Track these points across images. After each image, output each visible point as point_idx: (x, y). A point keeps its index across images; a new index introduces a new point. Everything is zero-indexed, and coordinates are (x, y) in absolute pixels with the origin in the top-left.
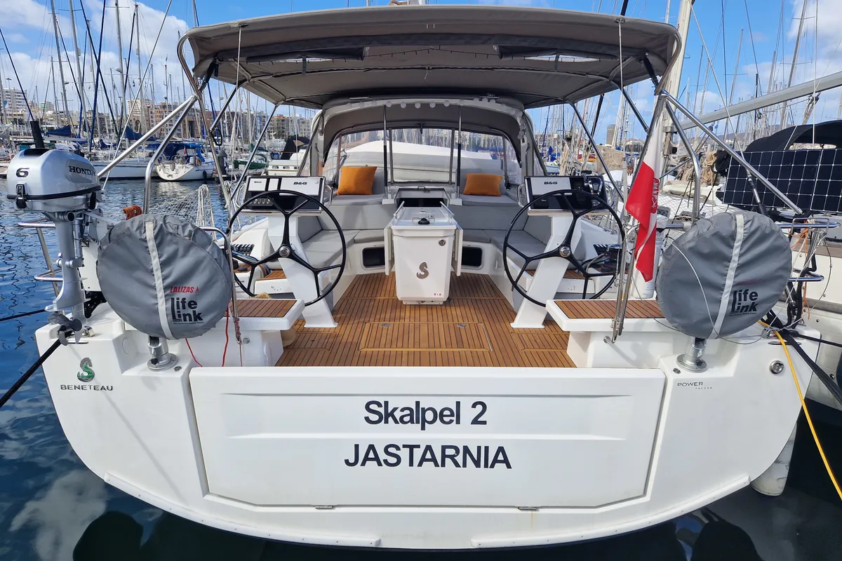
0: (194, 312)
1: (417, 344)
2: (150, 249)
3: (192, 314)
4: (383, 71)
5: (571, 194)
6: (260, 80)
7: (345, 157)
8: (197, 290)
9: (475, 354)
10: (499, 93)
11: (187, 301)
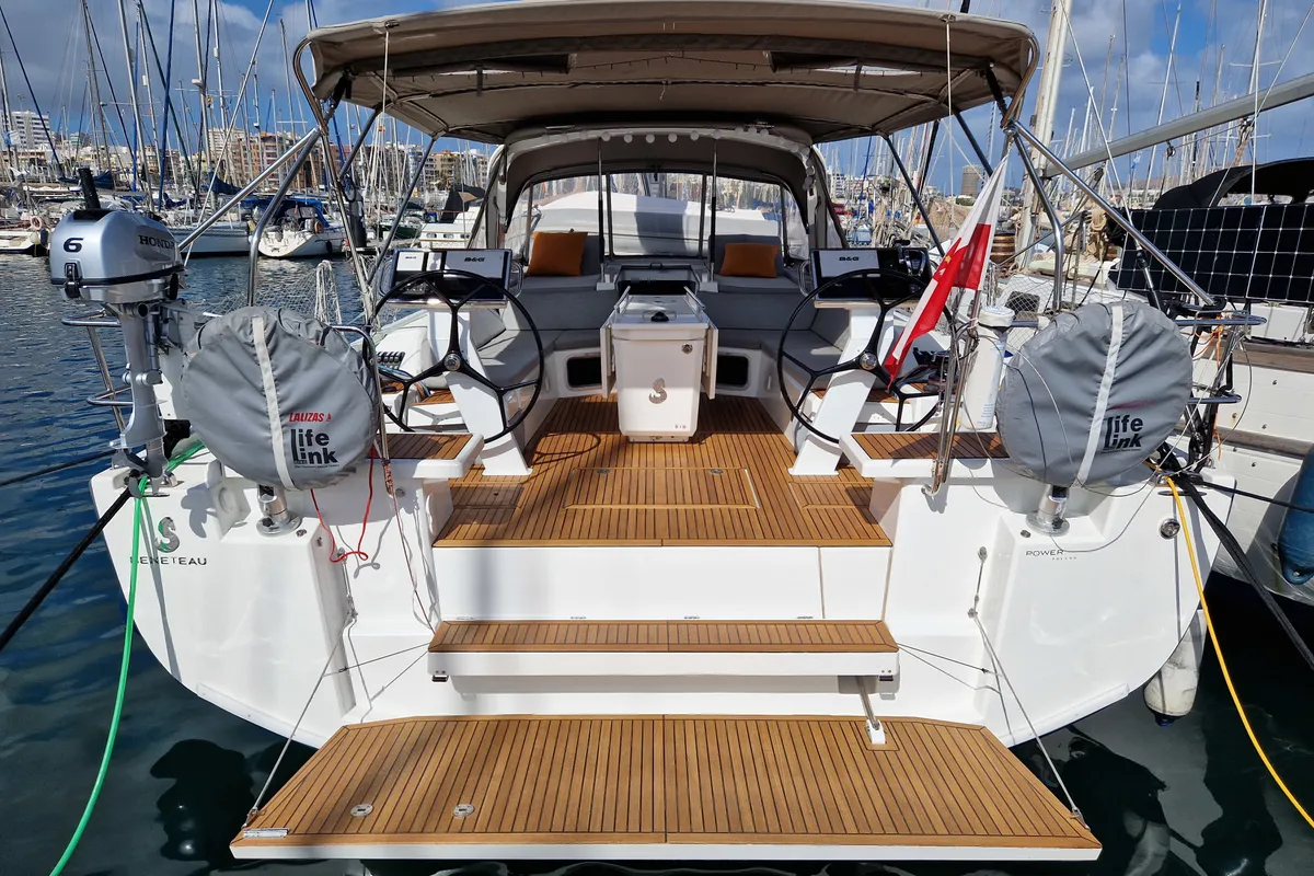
0: (325, 450)
1: (650, 500)
2: (259, 357)
3: (321, 452)
4: (598, 87)
5: (878, 275)
6: (411, 102)
7: (539, 216)
8: (329, 417)
9: (735, 513)
10: (776, 119)
11: (314, 434)
